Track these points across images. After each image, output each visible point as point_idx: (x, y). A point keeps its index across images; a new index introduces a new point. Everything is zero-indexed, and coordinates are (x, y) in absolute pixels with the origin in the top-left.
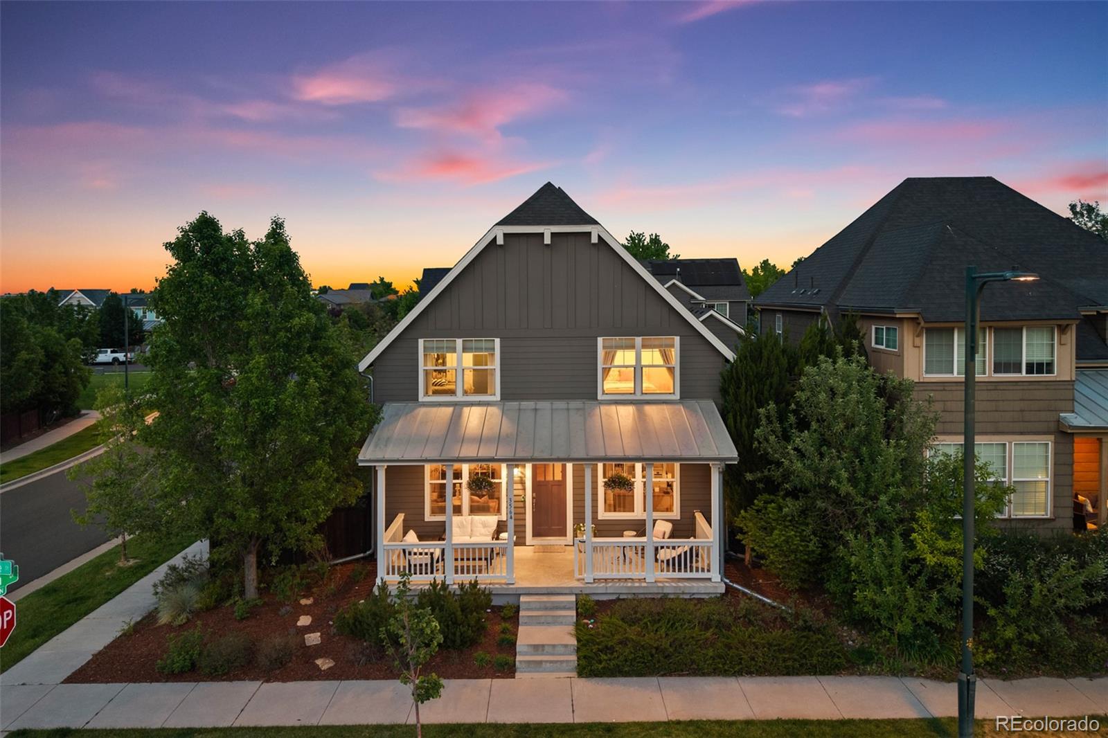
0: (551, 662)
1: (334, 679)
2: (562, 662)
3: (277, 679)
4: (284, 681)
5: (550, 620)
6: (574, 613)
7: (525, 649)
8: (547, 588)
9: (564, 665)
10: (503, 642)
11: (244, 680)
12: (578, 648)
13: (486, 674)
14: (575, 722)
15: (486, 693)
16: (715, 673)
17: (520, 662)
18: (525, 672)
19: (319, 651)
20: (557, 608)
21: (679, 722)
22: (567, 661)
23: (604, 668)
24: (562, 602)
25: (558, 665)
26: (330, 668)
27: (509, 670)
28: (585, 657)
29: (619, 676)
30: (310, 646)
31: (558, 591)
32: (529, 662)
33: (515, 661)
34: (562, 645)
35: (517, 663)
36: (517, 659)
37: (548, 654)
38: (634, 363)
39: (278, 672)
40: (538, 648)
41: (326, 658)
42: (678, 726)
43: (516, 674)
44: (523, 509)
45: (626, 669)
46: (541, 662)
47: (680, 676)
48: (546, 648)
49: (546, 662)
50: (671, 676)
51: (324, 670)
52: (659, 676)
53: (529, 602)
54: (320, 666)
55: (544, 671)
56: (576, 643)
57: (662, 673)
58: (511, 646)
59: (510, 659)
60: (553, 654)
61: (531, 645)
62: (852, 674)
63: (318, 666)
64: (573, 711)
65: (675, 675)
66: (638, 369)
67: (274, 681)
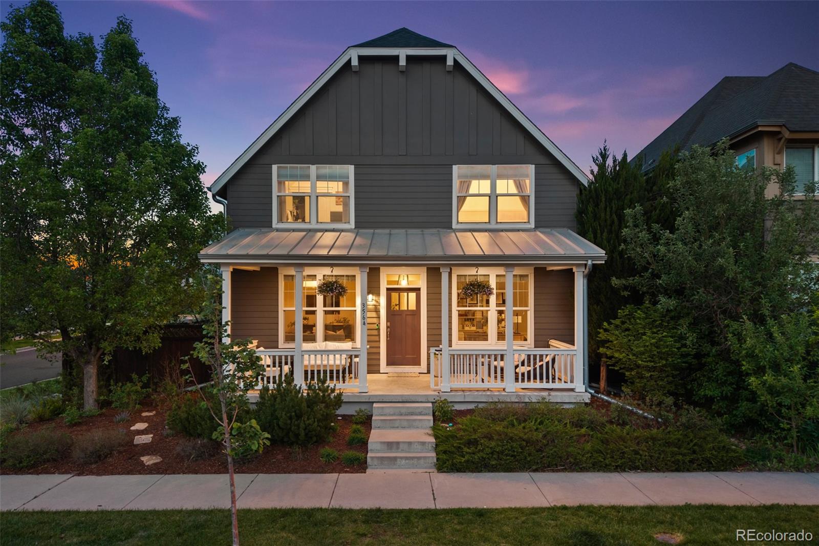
0: (407, 458)
1: (158, 473)
2: (419, 458)
3: (91, 473)
4: (98, 474)
5: (405, 424)
6: (431, 418)
7: (378, 447)
8: (402, 396)
9: (422, 461)
10: (354, 440)
11: (54, 473)
12: (436, 445)
13: (333, 469)
14: (438, 507)
15: (332, 485)
16: (594, 468)
17: (372, 458)
18: (377, 468)
19: (147, 449)
20: (412, 414)
21: (564, 508)
22: (425, 458)
23: (467, 461)
24: (419, 407)
25: (415, 461)
26: (155, 464)
27: (360, 465)
28: (445, 452)
29: (485, 472)
30: (138, 445)
31: (413, 399)
32: (382, 458)
33: (366, 458)
34: (419, 442)
35: (369, 460)
36: (368, 456)
37: (403, 451)
38: (488, 192)
39: (93, 466)
40: (390, 445)
41: (154, 455)
42: (565, 512)
43: (367, 470)
44: (377, 337)
45: (493, 463)
46: (395, 458)
47: (553, 471)
48: (401, 446)
49: (401, 458)
50: (543, 471)
51: (148, 465)
52: (530, 471)
53: (383, 408)
54: (145, 462)
55: (400, 467)
56: (434, 441)
57: (534, 467)
58: (363, 444)
59: (362, 455)
60: (409, 452)
61: (384, 443)
62: (750, 470)
63: (143, 461)
64: (435, 499)
65: (548, 471)
66: (493, 198)
67: (87, 475)
